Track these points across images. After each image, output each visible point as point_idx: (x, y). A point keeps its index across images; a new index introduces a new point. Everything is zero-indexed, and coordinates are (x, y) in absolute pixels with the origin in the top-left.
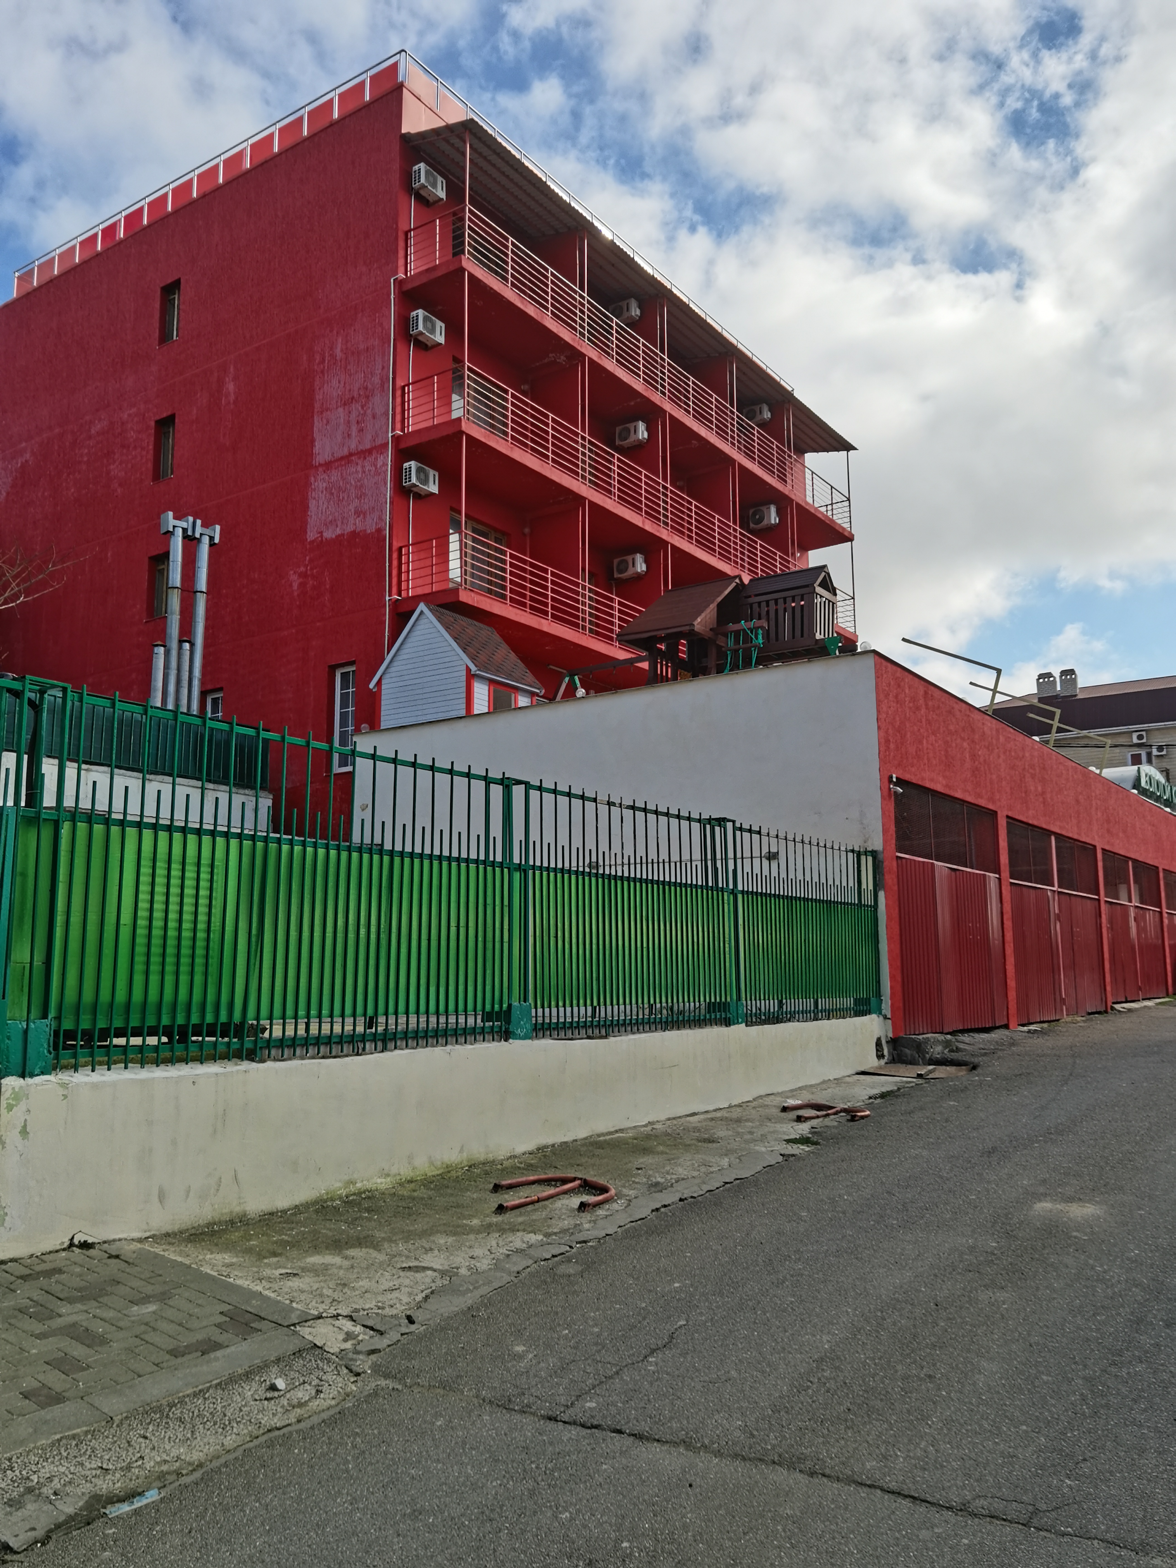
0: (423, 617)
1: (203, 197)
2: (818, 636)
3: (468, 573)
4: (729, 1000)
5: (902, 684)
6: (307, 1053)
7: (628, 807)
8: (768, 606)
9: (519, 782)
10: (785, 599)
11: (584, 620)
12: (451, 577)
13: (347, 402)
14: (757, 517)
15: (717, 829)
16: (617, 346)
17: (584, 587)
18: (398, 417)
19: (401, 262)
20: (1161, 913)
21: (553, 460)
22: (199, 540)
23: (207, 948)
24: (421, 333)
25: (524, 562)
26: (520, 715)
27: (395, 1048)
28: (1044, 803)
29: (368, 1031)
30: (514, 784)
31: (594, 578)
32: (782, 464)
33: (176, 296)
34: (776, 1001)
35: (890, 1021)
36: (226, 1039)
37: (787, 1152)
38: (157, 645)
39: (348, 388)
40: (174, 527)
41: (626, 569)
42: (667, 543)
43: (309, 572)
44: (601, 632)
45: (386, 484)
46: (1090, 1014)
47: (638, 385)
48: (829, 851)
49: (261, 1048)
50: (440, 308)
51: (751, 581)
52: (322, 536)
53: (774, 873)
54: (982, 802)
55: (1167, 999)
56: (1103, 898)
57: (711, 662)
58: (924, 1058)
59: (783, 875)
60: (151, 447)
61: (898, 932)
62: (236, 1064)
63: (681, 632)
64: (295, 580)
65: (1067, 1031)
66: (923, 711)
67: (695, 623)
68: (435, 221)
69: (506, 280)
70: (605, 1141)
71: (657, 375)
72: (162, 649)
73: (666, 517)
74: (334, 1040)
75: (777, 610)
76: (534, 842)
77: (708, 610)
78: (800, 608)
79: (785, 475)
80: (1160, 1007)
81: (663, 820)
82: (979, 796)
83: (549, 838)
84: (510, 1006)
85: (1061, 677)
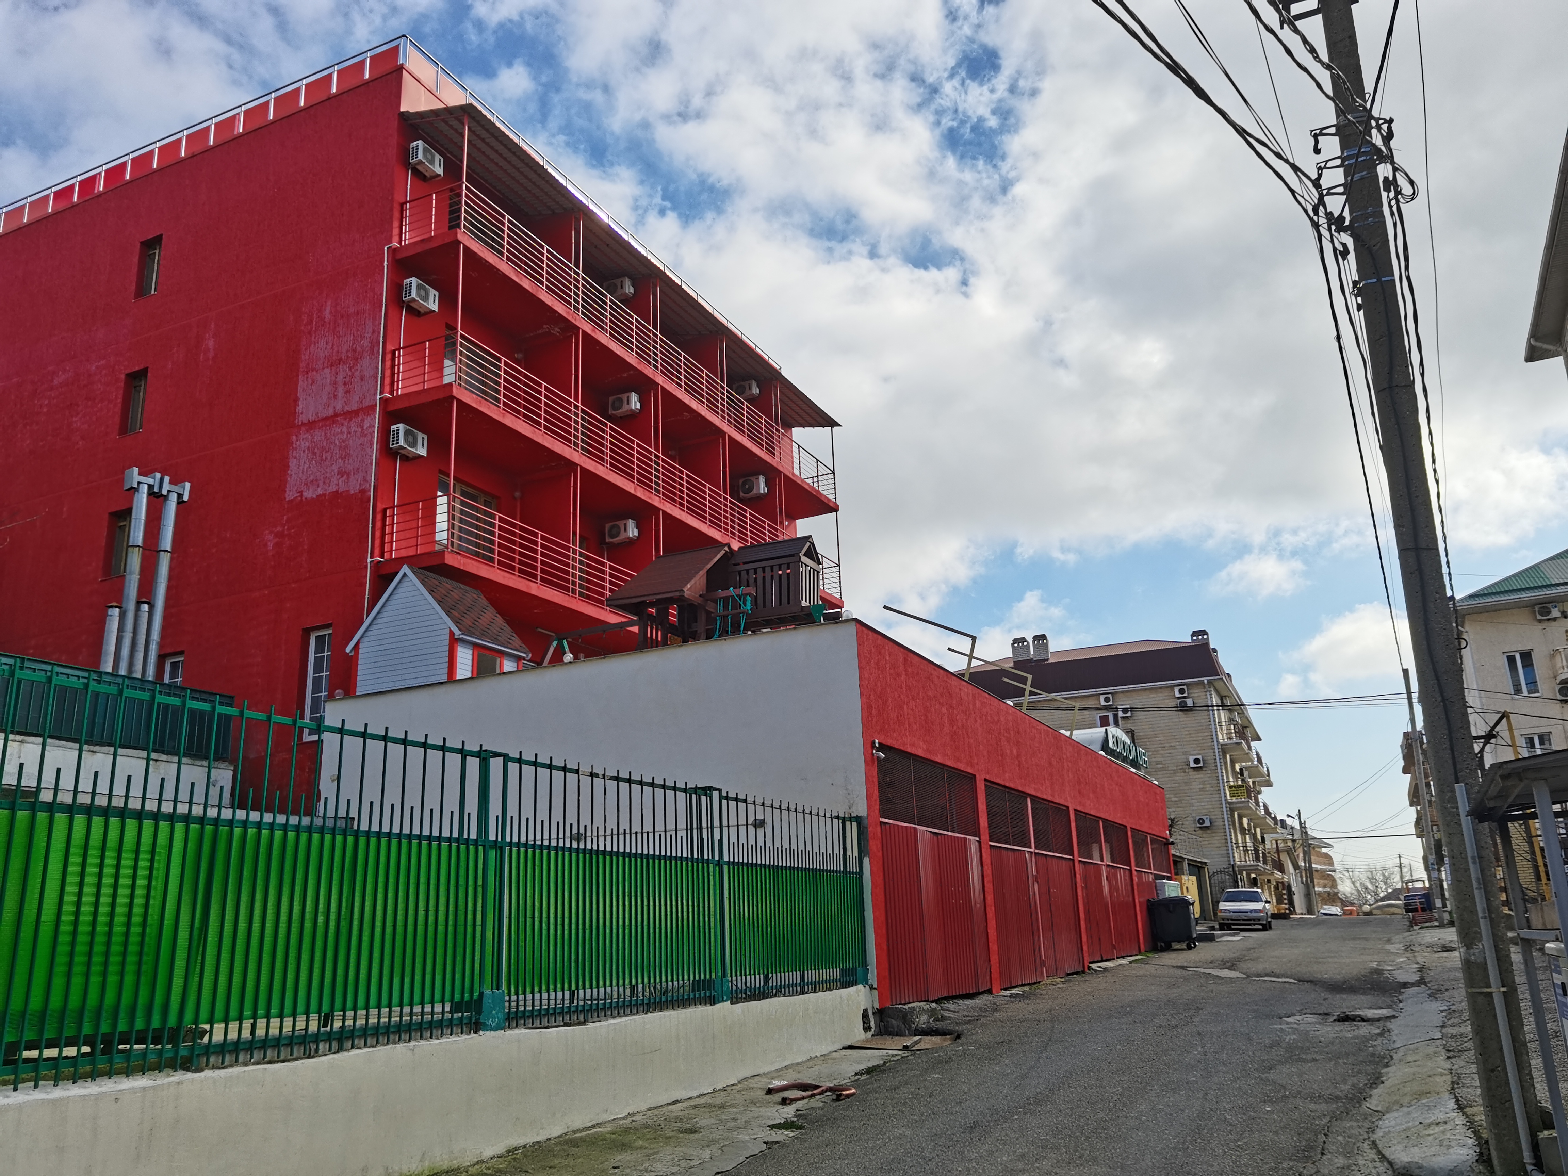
0: (406, 579)
1: (191, 157)
2: (804, 604)
3: (455, 536)
4: (713, 976)
5: (883, 651)
6: (251, 1058)
7: (612, 778)
8: (756, 573)
9: (497, 755)
10: (772, 567)
11: (574, 583)
12: (437, 539)
13: (334, 363)
14: (747, 486)
15: (703, 798)
16: (611, 321)
17: (575, 552)
18: (387, 381)
19: (396, 231)
20: (1130, 871)
21: (546, 427)
22: (166, 498)
23: (142, 944)
24: (414, 300)
25: (514, 525)
26: (504, 681)
27: (352, 1047)
28: (1019, 766)
29: (322, 1029)
30: (492, 757)
31: (585, 541)
32: (770, 437)
33: (157, 252)
34: (762, 976)
35: (876, 992)
36: (159, 1047)
37: (771, 1139)
38: (112, 607)
39: (336, 349)
40: (139, 483)
41: (618, 534)
42: (659, 509)
43: (286, 532)
44: (591, 595)
45: (372, 444)
46: (1068, 975)
47: (631, 359)
48: (815, 818)
49: (198, 1055)
50: (435, 277)
51: (740, 548)
52: (301, 496)
53: (760, 843)
54: (961, 766)
55: (1140, 957)
56: (1078, 858)
57: (701, 626)
58: (909, 1030)
59: (769, 844)
60: (119, 401)
61: (883, 900)
62: (169, 1076)
63: (671, 598)
64: (271, 540)
65: (1047, 994)
66: (903, 677)
67: (685, 589)
68: (431, 195)
69: (502, 254)
70: (581, 1138)
71: (650, 350)
72: (117, 610)
73: (658, 484)
74: (283, 1042)
75: (764, 577)
76: (512, 817)
77: (698, 577)
78: (786, 576)
79: (774, 449)
80: (1133, 965)
81: (648, 790)
82: (958, 760)
83: (527, 812)
84: (481, 994)
85: (1034, 642)
